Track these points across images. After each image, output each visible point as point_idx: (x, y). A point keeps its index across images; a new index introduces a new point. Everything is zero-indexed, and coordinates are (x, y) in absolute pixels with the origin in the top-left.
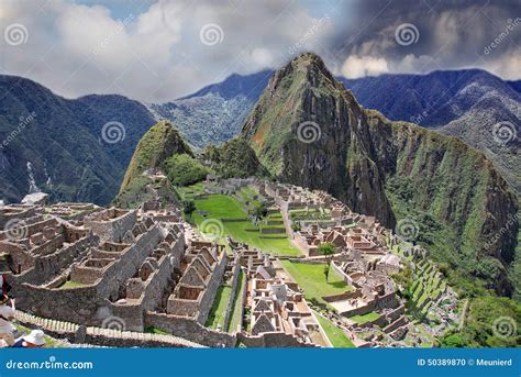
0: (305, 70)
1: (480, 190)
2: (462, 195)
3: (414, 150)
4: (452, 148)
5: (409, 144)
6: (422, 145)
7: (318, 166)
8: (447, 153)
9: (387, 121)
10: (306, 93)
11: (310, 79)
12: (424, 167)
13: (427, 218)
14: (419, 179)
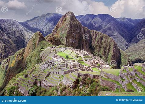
0: (70, 17)
1: (112, 47)
2: (107, 49)
3: (96, 37)
4: (105, 37)
5: (94, 36)
6: (98, 36)
7: (73, 42)
8: (104, 38)
9: (89, 30)
10: (70, 23)
11: (71, 19)
12: (98, 41)
13: (99, 54)
14: (97, 45)
